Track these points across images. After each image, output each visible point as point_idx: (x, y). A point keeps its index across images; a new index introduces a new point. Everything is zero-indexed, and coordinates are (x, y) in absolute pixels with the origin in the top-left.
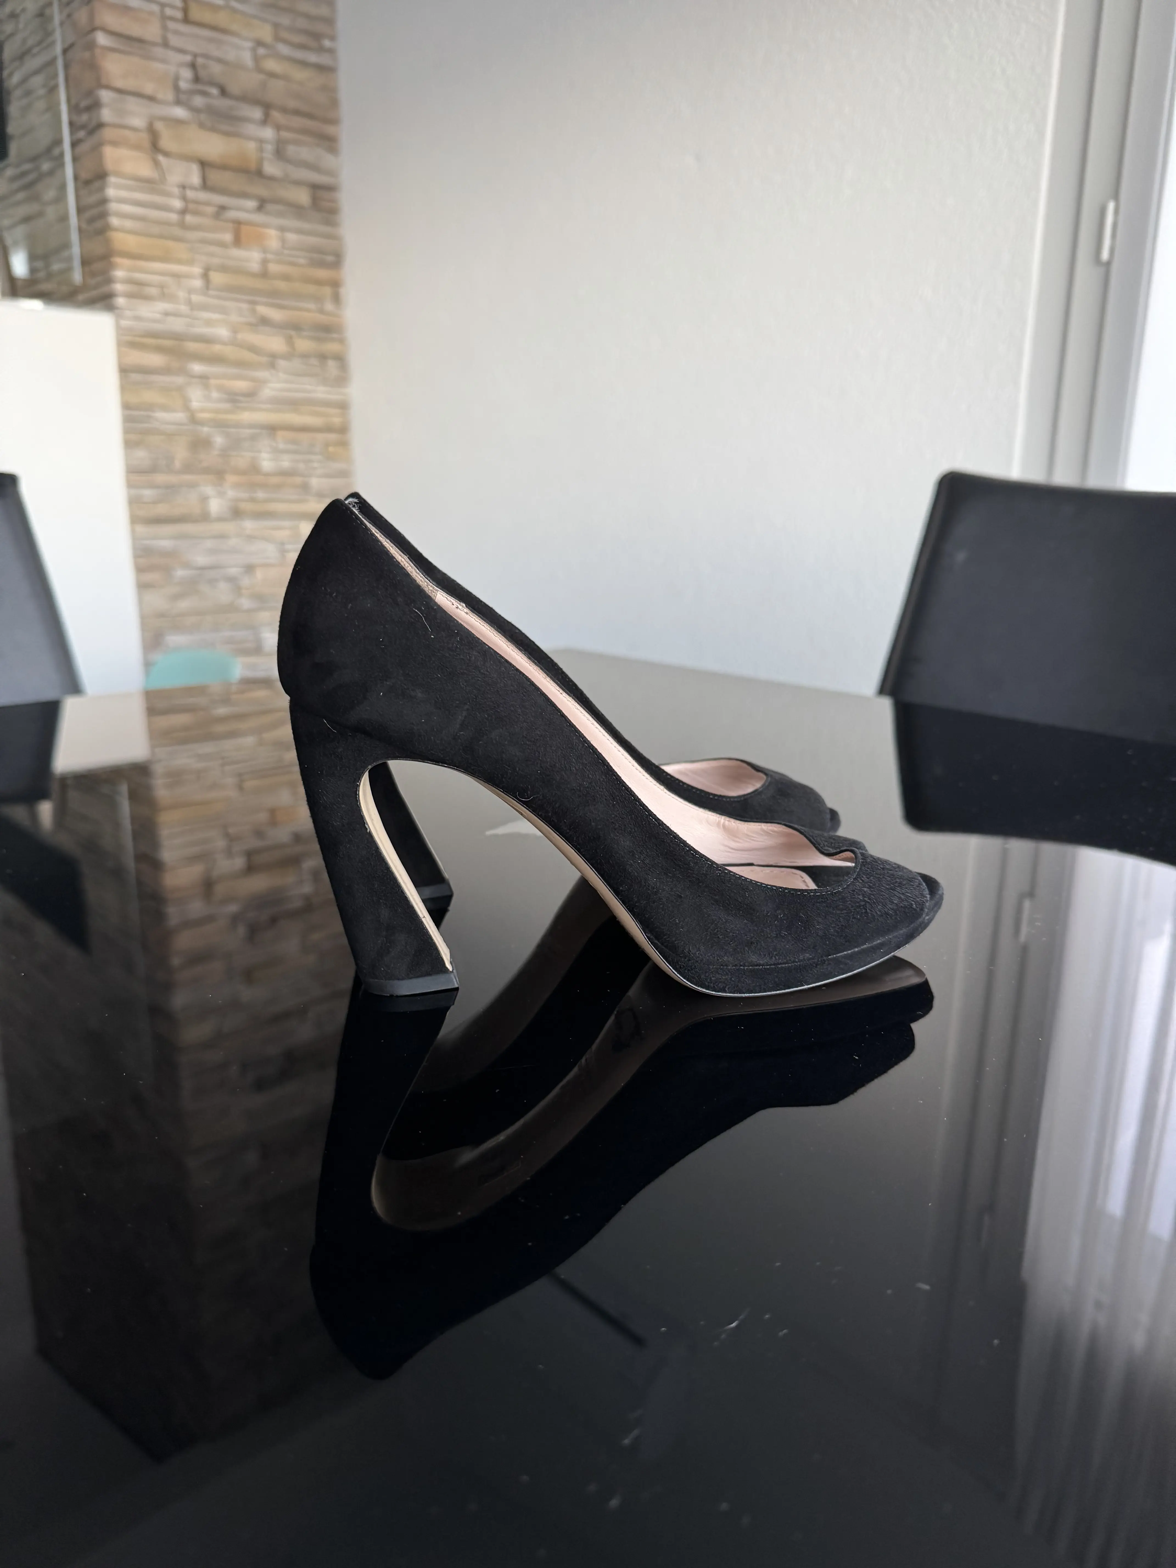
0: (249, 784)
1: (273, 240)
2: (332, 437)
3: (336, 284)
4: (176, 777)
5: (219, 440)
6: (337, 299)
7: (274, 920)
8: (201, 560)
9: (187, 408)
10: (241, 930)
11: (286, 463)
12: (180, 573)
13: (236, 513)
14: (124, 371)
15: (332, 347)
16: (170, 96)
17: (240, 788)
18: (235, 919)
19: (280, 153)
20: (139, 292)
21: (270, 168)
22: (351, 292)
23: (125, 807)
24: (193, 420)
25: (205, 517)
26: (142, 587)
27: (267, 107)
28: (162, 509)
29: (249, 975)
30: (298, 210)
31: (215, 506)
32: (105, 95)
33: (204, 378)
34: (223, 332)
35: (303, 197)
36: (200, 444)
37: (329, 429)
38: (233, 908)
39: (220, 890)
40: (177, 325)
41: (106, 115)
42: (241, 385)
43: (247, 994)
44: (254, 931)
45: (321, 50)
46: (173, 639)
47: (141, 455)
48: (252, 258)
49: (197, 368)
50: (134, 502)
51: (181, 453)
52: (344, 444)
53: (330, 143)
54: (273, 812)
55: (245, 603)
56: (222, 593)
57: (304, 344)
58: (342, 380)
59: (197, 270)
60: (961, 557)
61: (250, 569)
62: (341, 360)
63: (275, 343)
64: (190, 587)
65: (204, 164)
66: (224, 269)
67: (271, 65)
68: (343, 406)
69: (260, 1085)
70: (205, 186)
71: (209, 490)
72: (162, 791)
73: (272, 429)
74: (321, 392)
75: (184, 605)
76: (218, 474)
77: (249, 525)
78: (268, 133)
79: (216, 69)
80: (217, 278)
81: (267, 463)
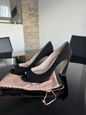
1: (34, 19)
3: (38, 22)
5: (30, 33)
6: (38, 23)
8: (29, 41)
9: (28, 31)
11: (35, 34)
12: (27, 42)
13: (31, 38)
14: (24, 29)
15: (38, 26)
16: (26, 9)
19: (34, 13)
20: (24, 23)
21: (34, 14)
23: (24, 58)
24: (28, 32)
25: (29, 38)
26: (25, 43)
27: (33, 9)
28: (26, 38)
30: (35, 17)
31: (30, 38)
32: (22, 10)
33: (29, 29)
34: (30, 26)
35: (36, 16)
36: (29, 33)
37: (37, 32)
40: (27, 25)
41: (22, 11)
42: (31, 29)
45: (37, 5)
46: (27, 47)
47: (25, 34)
48: (32, 20)
49: (28, 28)
50: (24, 38)
51: (27, 34)
52: (39, 33)
53: (38, 12)
56: (30, 44)
57: (36, 26)
58: (38, 28)
59: (28, 21)
61: (32, 42)
62: (39, 27)
63: (34, 26)
65: (29, 14)
66: (30, 21)
67: (34, 7)
68: (39, 30)
70: (29, 15)
72: (26, 57)
73: (34, 32)
74: (37, 29)
75: (28, 45)
76: (30, 36)
78: (33, 11)
79: (30, 7)
80: (30, 22)
81: (33, 34)
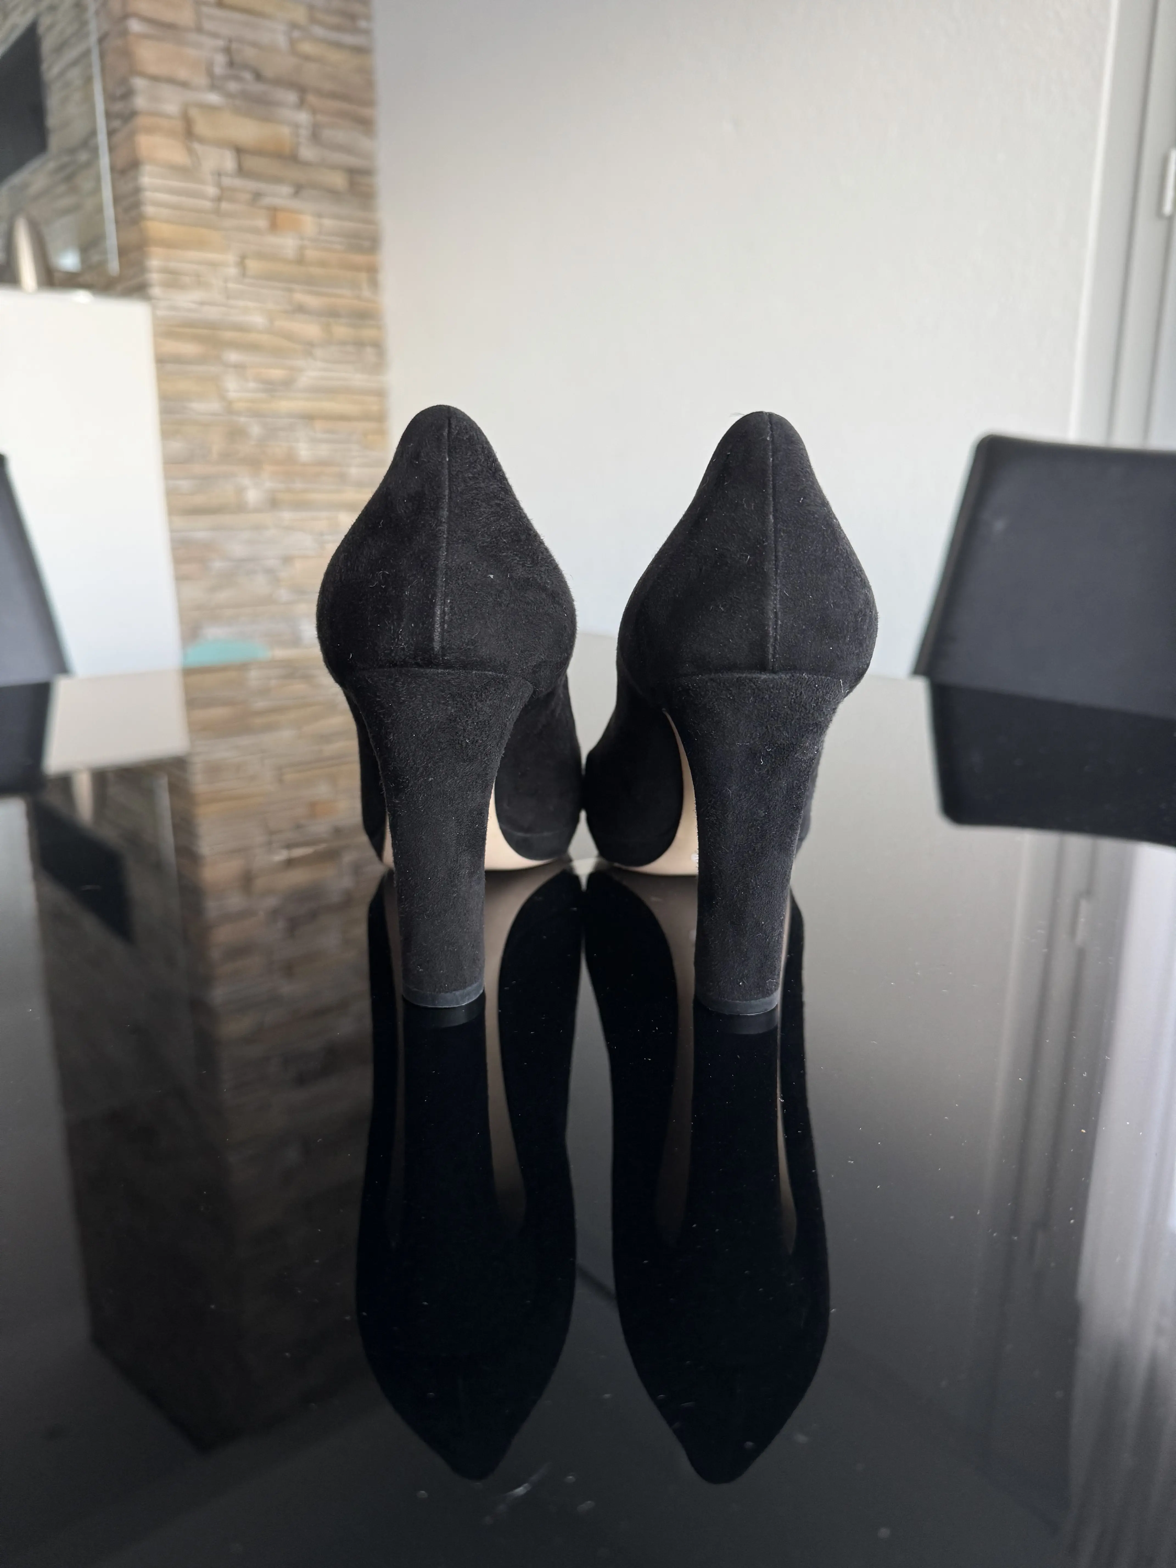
0: (289, 777)
1: (309, 224)
2: (371, 425)
3: (372, 271)
4: (214, 770)
5: (255, 430)
6: (374, 284)
7: (313, 915)
8: (238, 549)
9: (222, 396)
10: (281, 924)
11: (324, 451)
12: (218, 565)
13: (274, 503)
14: (161, 360)
15: (368, 333)
16: (202, 80)
17: (280, 780)
18: (275, 913)
19: (315, 137)
20: (174, 281)
21: (308, 153)
22: (389, 277)
23: (164, 800)
24: (230, 409)
25: (240, 508)
26: (180, 578)
27: (302, 90)
28: (199, 500)
29: (289, 969)
30: (333, 194)
31: (253, 496)
32: (139, 83)
33: (239, 368)
34: (258, 320)
35: (339, 180)
36: (236, 433)
37: (366, 417)
38: (272, 902)
39: (260, 883)
40: (212, 313)
41: (140, 102)
42: (277, 373)
43: (287, 988)
44: (294, 926)
45: (356, 31)
46: (213, 632)
47: (177, 446)
48: (288, 244)
49: (233, 356)
50: (171, 493)
51: (217, 443)
52: (383, 432)
53: (366, 125)
54: (313, 805)
55: (284, 594)
56: (259, 585)
57: (341, 331)
58: (380, 365)
59: (231, 258)
60: (999, 525)
61: (287, 560)
62: (378, 346)
63: (311, 330)
64: (228, 579)
65: (239, 151)
66: (260, 256)
67: (307, 47)
68: (381, 394)
69: (301, 1080)
70: (241, 171)
71: (246, 481)
72: (199, 783)
73: (309, 418)
74: (359, 379)
75: (223, 596)
76: (254, 464)
77: (287, 516)
78: (303, 117)
79: (249, 54)
80: (253, 265)
81: (304, 451)
